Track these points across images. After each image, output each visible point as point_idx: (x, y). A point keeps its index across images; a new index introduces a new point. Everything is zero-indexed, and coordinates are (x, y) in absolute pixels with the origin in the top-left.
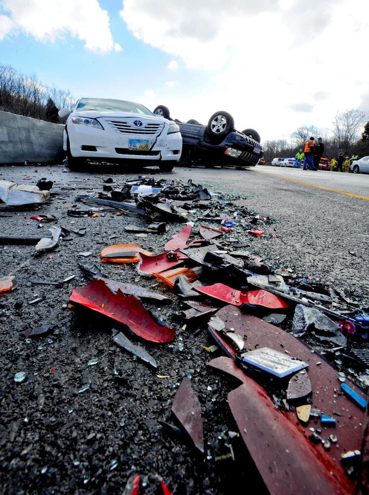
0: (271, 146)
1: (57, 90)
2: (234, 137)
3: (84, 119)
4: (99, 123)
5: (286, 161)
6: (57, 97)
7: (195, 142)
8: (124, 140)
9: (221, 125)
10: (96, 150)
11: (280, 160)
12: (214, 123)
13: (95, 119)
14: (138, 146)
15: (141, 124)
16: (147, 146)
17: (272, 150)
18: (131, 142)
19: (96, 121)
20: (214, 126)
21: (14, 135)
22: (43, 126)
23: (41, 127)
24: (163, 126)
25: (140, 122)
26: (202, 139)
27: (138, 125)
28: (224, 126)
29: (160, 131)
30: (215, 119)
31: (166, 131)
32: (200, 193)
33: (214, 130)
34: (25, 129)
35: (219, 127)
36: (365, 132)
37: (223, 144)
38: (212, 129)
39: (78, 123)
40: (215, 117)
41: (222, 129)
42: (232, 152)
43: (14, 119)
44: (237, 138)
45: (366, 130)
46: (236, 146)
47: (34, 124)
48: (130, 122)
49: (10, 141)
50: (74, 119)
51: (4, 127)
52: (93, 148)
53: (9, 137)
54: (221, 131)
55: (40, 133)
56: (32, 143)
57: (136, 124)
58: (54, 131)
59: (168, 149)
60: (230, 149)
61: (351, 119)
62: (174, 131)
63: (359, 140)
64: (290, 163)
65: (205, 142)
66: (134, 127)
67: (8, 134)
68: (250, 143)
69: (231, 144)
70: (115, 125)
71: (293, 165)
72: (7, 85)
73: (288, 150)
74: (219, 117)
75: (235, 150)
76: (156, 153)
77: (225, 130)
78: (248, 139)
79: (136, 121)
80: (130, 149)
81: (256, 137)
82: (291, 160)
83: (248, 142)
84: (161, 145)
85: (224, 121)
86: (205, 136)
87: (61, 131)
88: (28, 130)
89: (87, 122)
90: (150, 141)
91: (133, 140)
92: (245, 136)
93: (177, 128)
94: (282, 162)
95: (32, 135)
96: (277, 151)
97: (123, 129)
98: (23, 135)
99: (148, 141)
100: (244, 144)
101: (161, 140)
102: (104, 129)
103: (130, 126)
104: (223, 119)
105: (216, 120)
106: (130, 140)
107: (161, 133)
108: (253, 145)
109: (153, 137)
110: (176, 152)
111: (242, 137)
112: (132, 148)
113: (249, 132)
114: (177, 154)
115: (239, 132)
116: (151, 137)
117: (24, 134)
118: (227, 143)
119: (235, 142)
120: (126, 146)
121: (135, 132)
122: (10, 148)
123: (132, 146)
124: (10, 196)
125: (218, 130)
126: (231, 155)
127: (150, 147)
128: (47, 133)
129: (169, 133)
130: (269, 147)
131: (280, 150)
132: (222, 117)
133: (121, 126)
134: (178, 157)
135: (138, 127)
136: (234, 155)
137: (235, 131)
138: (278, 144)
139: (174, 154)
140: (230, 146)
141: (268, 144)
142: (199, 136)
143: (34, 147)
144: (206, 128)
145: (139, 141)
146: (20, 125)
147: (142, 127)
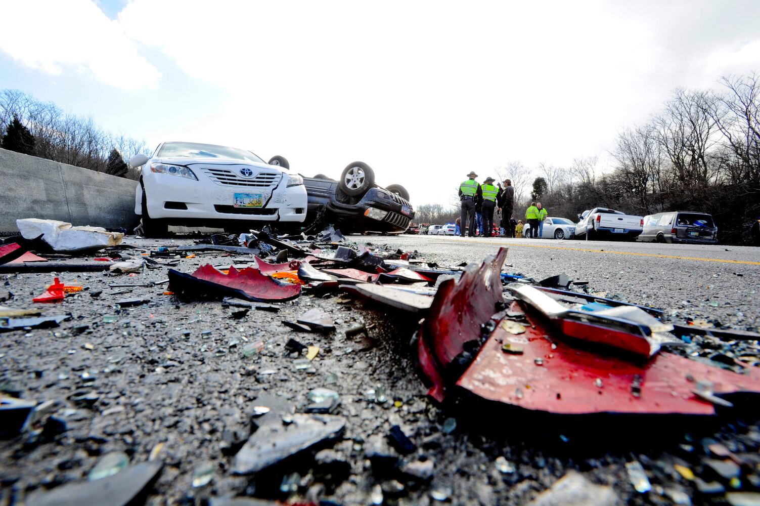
0: (426, 210)
1: (125, 138)
2: (375, 193)
3: (169, 166)
4: (191, 171)
5: (445, 228)
6: (125, 148)
7: (325, 202)
8: (227, 194)
9: (358, 179)
10: (186, 208)
11: (437, 227)
12: (348, 176)
13: (185, 166)
14: (247, 203)
15: (251, 174)
16: (259, 202)
17: (426, 215)
18: (237, 196)
19: (186, 168)
20: (349, 181)
21: (57, 192)
22: (104, 180)
23: (100, 182)
24: (280, 176)
25: (249, 170)
26: (334, 198)
27: (247, 175)
28: (361, 180)
29: (276, 183)
30: (349, 171)
31: (284, 183)
32: (331, 236)
33: (349, 186)
34: (74, 184)
35: (356, 181)
36: (534, 191)
37: (361, 204)
38: (346, 184)
39: (160, 172)
40: (350, 169)
41: (360, 183)
42: (375, 214)
43: (58, 169)
44: (380, 195)
45: (534, 188)
46: (378, 206)
47: (90, 177)
48: (236, 171)
49: (50, 201)
50: (154, 166)
51: (40, 180)
52: (182, 206)
53: (48, 195)
54: (358, 186)
55: (98, 191)
56: (85, 204)
57: (243, 173)
58: (121, 188)
59: (289, 207)
60: (371, 208)
61: (517, 176)
62: (297, 183)
63: (528, 200)
64: (450, 230)
65: (340, 201)
66: (240, 176)
67: (46, 190)
68: (397, 202)
69: (372, 203)
70: (214, 174)
71: (453, 233)
72: (44, 129)
73: (446, 215)
74: (355, 169)
75: (378, 211)
76: (272, 211)
77: (365, 185)
78: (393, 196)
79: (244, 169)
80: (235, 207)
81: (404, 194)
82: (451, 227)
83: (394, 200)
84: (278, 201)
85: (362, 174)
86: (337, 194)
87: (131, 189)
88: (79, 186)
89: (173, 170)
90: (263, 196)
91: (239, 194)
92: (389, 193)
93: (300, 180)
94: (440, 230)
95: (85, 192)
96: (434, 217)
97: (225, 179)
98: (71, 193)
99: (260, 196)
100: (389, 203)
101: (279, 195)
102: (198, 180)
103: (234, 176)
104: (360, 172)
105: (352, 173)
106: (236, 194)
107: (278, 185)
108: (401, 203)
109: (268, 190)
110: (299, 211)
111: (385, 194)
112: (238, 205)
113: (395, 189)
114: (301, 213)
115: (381, 188)
116: (265, 191)
117: (74, 191)
118: (367, 202)
119: (377, 199)
120: (230, 202)
121: (242, 183)
122: (49, 210)
123: (238, 202)
124: (60, 238)
125: (355, 186)
126: (373, 217)
127: (264, 203)
128: (109, 190)
129: (289, 186)
130: (422, 212)
131: (436, 214)
132: (359, 170)
133: (223, 176)
134: (302, 217)
135: (247, 177)
136: (377, 217)
137: (376, 186)
138: (435, 207)
139: (297, 213)
140: (371, 206)
141: (421, 208)
142: (330, 193)
143: (89, 210)
144: (339, 183)
145: (247, 195)
146: (67, 178)
147: (253, 178)
